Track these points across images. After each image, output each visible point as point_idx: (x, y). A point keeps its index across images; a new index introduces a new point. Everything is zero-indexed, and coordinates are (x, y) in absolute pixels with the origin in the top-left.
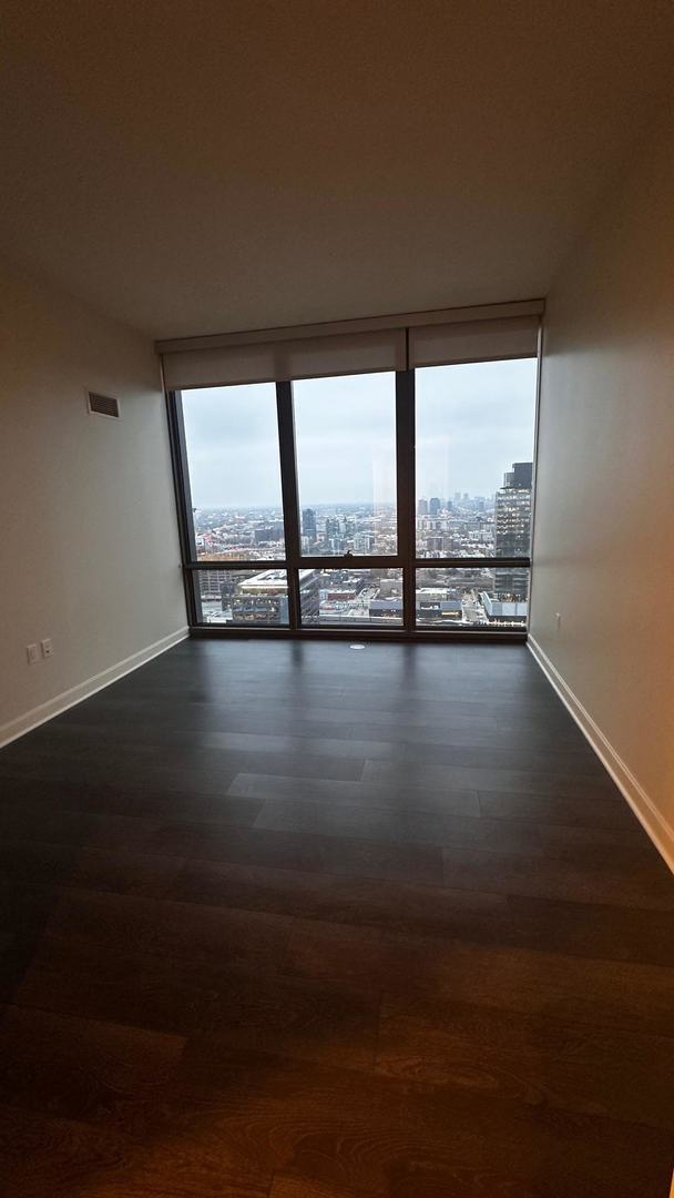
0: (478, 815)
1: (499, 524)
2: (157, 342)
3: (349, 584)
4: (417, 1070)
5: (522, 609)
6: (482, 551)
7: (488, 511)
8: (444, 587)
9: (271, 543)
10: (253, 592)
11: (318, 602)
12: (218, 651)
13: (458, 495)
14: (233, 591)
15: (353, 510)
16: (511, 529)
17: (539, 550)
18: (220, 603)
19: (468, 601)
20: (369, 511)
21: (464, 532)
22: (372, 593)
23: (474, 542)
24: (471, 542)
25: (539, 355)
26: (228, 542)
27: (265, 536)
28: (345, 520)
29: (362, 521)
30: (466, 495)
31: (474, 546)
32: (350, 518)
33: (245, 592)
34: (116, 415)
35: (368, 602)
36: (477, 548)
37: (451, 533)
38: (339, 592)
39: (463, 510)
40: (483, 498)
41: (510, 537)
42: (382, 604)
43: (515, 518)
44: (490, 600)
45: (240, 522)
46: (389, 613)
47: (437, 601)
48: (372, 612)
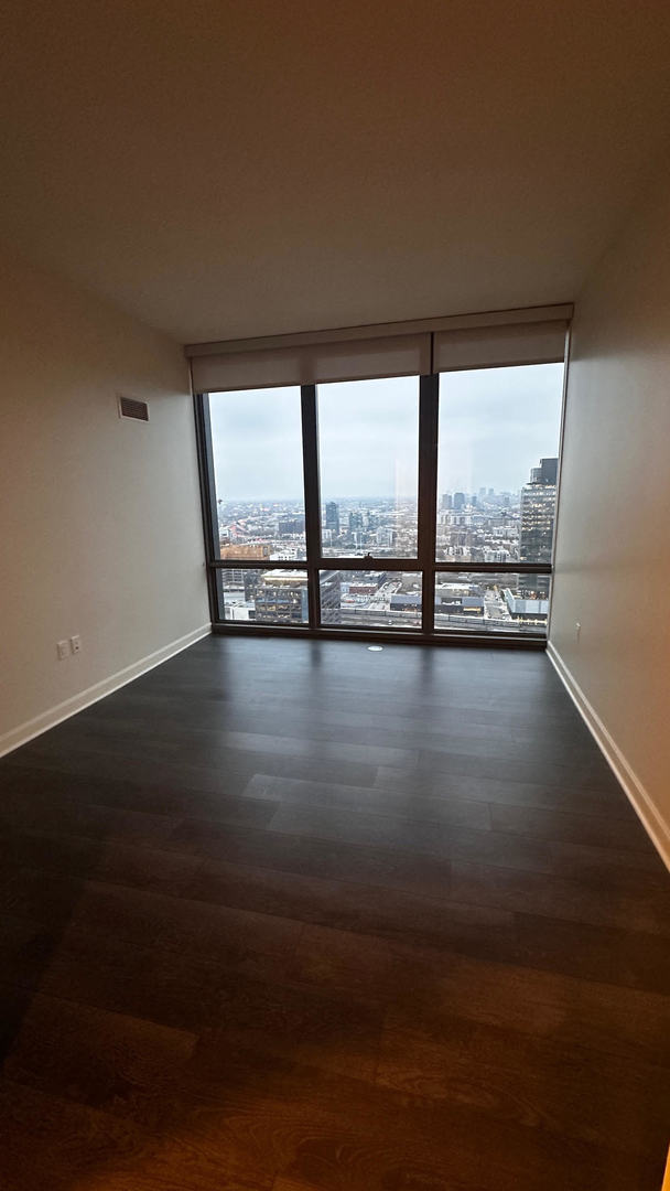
0: (489, 828)
1: (524, 520)
2: (187, 347)
3: (371, 579)
4: (417, 1082)
5: (544, 607)
6: (506, 547)
7: (513, 507)
8: (467, 582)
9: (294, 536)
10: (276, 583)
11: (339, 596)
12: (240, 649)
13: (483, 489)
14: (256, 583)
15: (377, 504)
16: (537, 526)
17: (561, 555)
18: (243, 594)
19: (490, 597)
20: (392, 505)
21: (486, 527)
22: (393, 587)
23: (499, 538)
24: (495, 538)
25: (566, 359)
26: (252, 533)
27: (287, 528)
28: (368, 514)
29: (385, 515)
30: (491, 490)
31: (498, 542)
32: (373, 512)
33: (268, 583)
34: (147, 419)
35: (389, 596)
36: (501, 544)
37: (475, 528)
38: (361, 585)
39: (489, 507)
40: (508, 494)
41: (536, 534)
42: (402, 599)
43: (541, 514)
44: (513, 597)
45: (265, 513)
46: (410, 607)
47: (460, 596)
48: (393, 606)
